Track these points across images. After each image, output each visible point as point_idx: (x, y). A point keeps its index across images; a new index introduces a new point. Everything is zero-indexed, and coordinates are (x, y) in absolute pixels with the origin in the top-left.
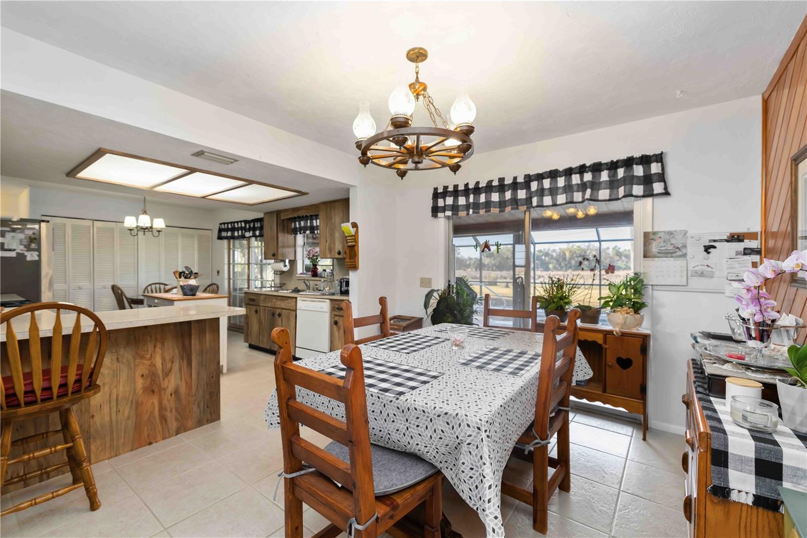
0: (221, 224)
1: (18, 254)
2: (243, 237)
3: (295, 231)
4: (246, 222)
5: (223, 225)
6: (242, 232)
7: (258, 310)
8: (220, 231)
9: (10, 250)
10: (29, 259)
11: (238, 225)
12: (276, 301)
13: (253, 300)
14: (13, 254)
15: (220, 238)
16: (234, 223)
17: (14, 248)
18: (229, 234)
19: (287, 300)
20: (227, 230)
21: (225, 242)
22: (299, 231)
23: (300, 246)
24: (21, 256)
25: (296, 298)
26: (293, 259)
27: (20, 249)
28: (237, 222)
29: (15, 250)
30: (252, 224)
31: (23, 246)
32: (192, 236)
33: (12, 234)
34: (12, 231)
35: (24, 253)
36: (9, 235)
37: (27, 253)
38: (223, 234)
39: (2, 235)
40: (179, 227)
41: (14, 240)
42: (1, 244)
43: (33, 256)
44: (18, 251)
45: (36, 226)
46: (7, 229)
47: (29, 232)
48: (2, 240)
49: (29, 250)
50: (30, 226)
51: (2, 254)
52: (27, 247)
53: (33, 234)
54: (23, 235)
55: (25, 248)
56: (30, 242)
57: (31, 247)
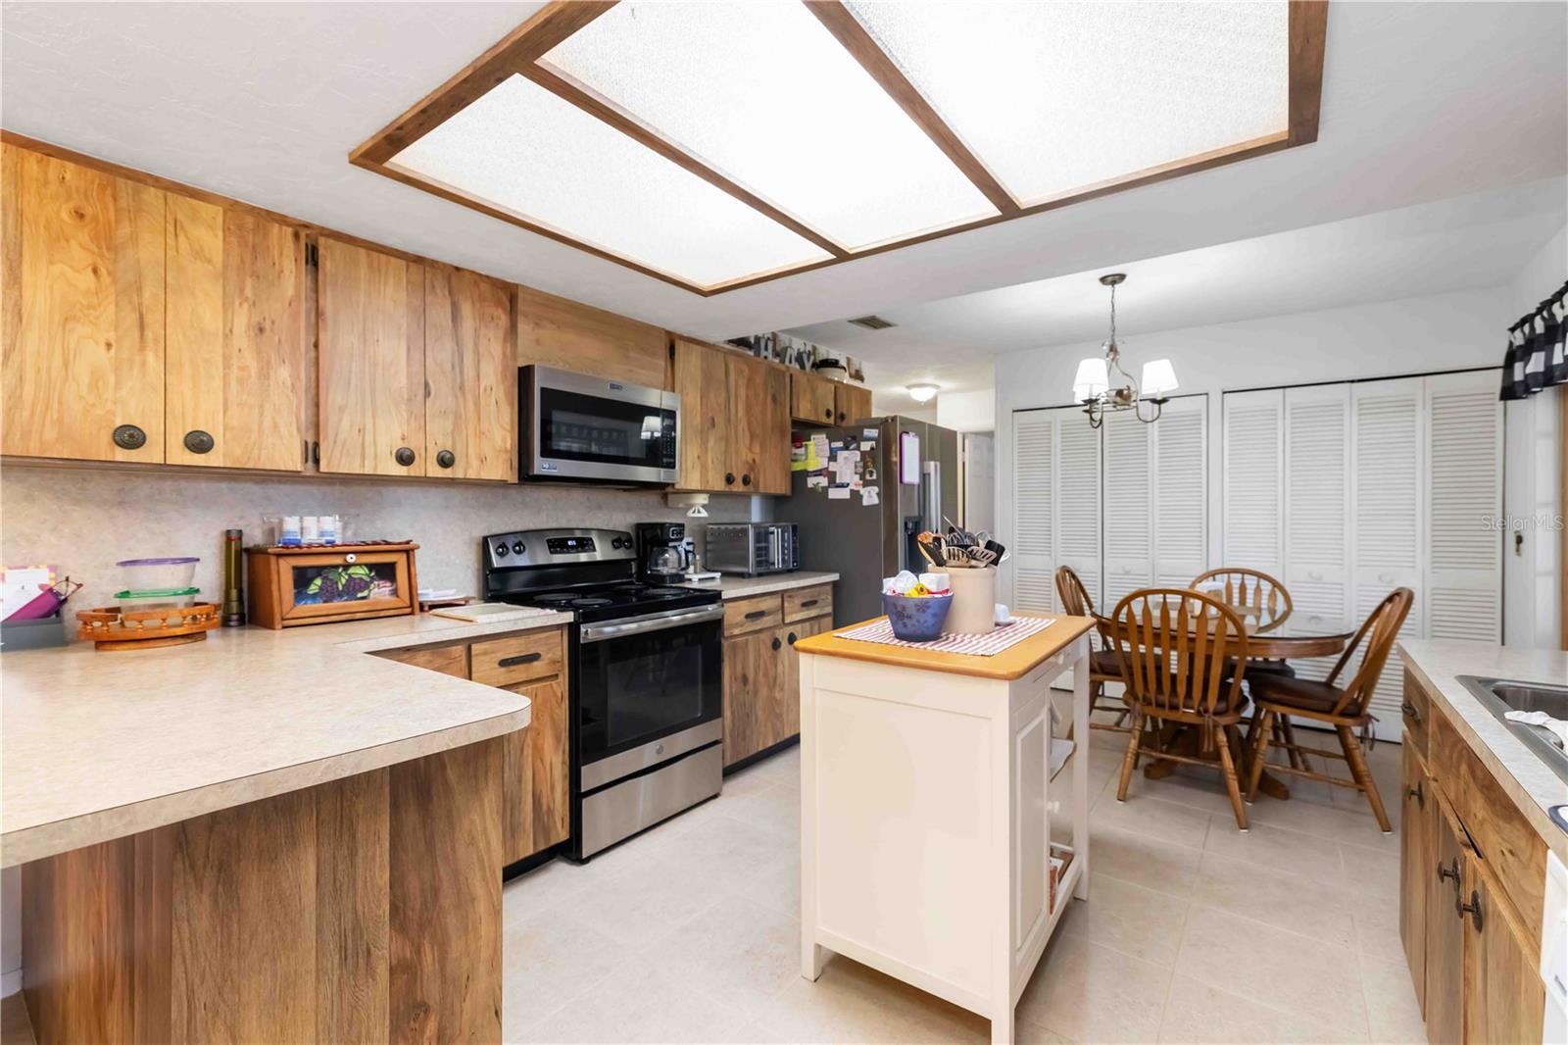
0: (1513, 330)
1: (852, 491)
5: (1517, 332)
8: (1510, 359)
9: (842, 486)
10: (866, 502)
11: (1561, 309)
13: (1415, 718)
14: (844, 494)
15: (1510, 392)
16: (1550, 303)
17: (845, 480)
18: (1536, 363)
19: (1510, 816)
21: (1542, 402)
24: (855, 494)
27: (854, 481)
29: (848, 485)
31: (858, 476)
32: (1409, 405)
33: (845, 453)
34: (846, 448)
35: (858, 491)
36: (842, 455)
37: (863, 491)
38: (1518, 373)
39: (833, 458)
40: (1352, 381)
41: (847, 466)
42: (832, 476)
43: (871, 497)
44: (852, 487)
45: (874, 433)
46: (840, 444)
47: (866, 446)
48: (833, 467)
49: (866, 484)
50: (867, 432)
51: (834, 494)
52: (862, 476)
53: (872, 449)
54: (858, 453)
55: (861, 479)
56: (865, 467)
57: (868, 477)
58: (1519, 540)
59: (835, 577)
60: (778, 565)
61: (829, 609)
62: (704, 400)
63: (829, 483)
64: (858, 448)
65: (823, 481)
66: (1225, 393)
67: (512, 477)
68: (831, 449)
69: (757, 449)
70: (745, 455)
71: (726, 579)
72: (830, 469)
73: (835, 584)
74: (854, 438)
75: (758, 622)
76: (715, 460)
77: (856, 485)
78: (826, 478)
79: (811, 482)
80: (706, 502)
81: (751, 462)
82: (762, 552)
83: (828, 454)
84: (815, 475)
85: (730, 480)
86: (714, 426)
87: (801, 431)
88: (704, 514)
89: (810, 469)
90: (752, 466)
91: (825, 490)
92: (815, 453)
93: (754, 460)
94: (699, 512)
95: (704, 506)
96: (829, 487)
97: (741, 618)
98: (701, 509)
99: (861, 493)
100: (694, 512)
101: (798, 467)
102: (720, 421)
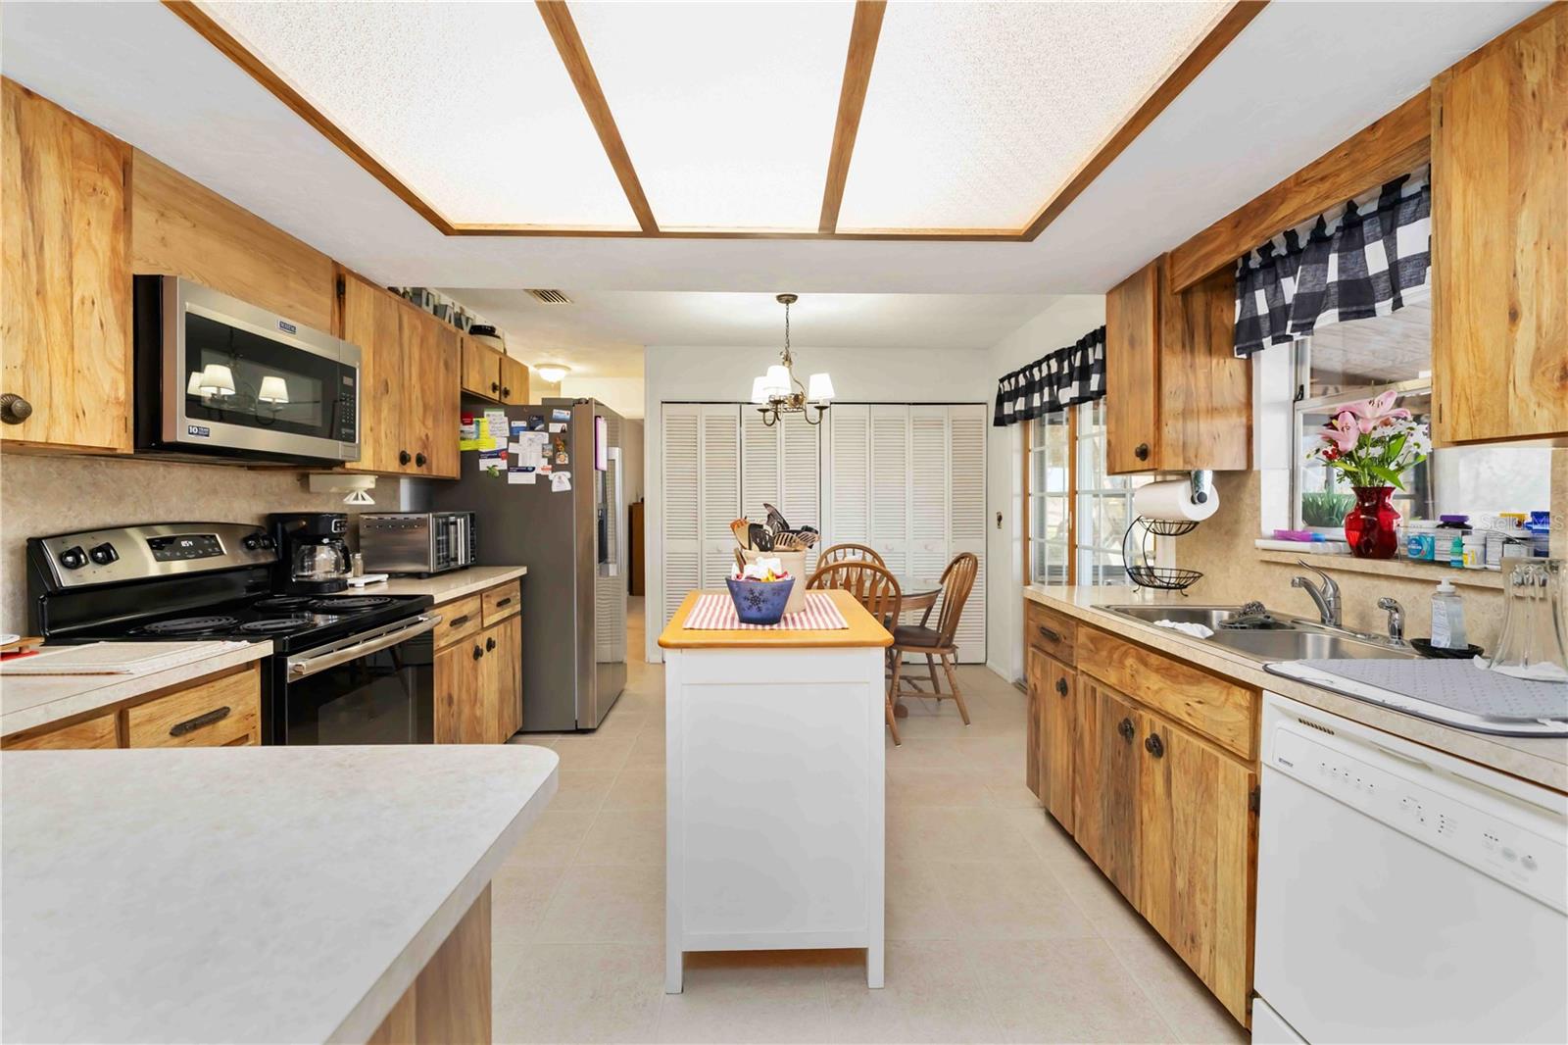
0: (1002, 381)
1: (537, 475)
2: (1055, 406)
3: (1247, 338)
4: (1061, 355)
5: (1006, 383)
6: (1051, 394)
7: (1070, 683)
8: (1001, 399)
9: (526, 470)
10: (555, 488)
11: (1040, 371)
12: (1142, 668)
13: (1053, 637)
14: (529, 479)
15: (1001, 421)
16: (1030, 367)
17: (530, 464)
18: (1021, 404)
19: (1198, 682)
20: (1012, 396)
21: (1015, 429)
22: (1272, 332)
23: (1276, 405)
24: (543, 480)
25: (1256, 691)
26: (1241, 466)
27: (541, 465)
28: (1039, 364)
29: (534, 469)
30: (1079, 354)
31: (546, 460)
32: (939, 424)
33: (530, 434)
34: (531, 428)
35: (547, 476)
36: (525, 436)
37: (553, 476)
38: (1008, 408)
39: (513, 438)
40: (909, 404)
41: (532, 449)
42: (513, 460)
43: (561, 482)
44: (538, 471)
45: (565, 414)
46: (523, 424)
47: (555, 428)
48: (513, 448)
49: (556, 468)
50: (556, 413)
51: (514, 478)
52: (551, 461)
53: (563, 431)
54: (547, 434)
55: (549, 464)
56: (556, 450)
57: (558, 462)
58: (1000, 519)
59: (522, 571)
60: (460, 560)
61: (518, 608)
62: (377, 358)
63: (508, 468)
64: (546, 429)
65: (502, 464)
66: (832, 403)
67: (124, 443)
68: (511, 429)
69: (430, 423)
70: (419, 430)
71: (394, 581)
72: (510, 451)
73: (522, 579)
74: (541, 419)
75: (461, 629)
76: (388, 432)
77: (543, 469)
78: (505, 461)
79: (484, 465)
80: (373, 486)
81: (424, 437)
82: (443, 545)
83: (508, 435)
84: (489, 457)
85: (404, 459)
86: (387, 392)
87: (471, 406)
88: (370, 501)
89: (483, 449)
90: (425, 443)
91: (504, 474)
92: (490, 431)
93: (427, 435)
94: (363, 499)
95: (369, 492)
96: (509, 470)
97: (445, 626)
98: (366, 496)
99: (550, 478)
100: (356, 498)
101: (467, 446)
102: (393, 386)
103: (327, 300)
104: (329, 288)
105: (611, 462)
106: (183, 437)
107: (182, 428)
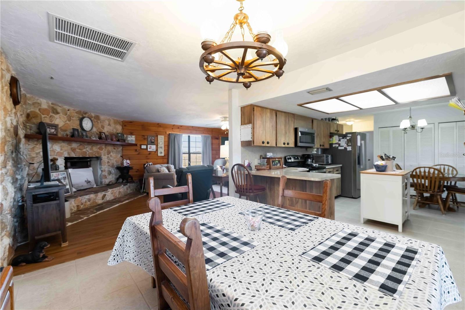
1: (345, 148)
9: (342, 146)
10: (348, 150)
14: (343, 148)
17: (343, 145)
24: (346, 148)
27: (345, 145)
29: (343, 146)
33: (343, 140)
34: (343, 138)
36: (342, 140)
37: (348, 148)
39: (340, 140)
41: (343, 143)
42: (339, 145)
43: (349, 149)
44: (345, 147)
45: (350, 135)
46: (341, 138)
47: (348, 138)
48: (339, 142)
49: (348, 146)
50: (348, 135)
51: (340, 148)
52: (347, 144)
53: (350, 139)
56: (348, 142)
57: (349, 145)
59: (341, 165)
60: (330, 163)
61: (340, 172)
62: (318, 131)
64: (346, 138)
65: (337, 145)
66: (439, 123)
67: (294, 146)
68: (339, 139)
69: (325, 139)
73: (341, 167)
74: (345, 136)
76: (319, 142)
79: (334, 146)
82: (327, 160)
83: (338, 139)
85: (321, 146)
87: (331, 135)
88: (316, 152)
89: (334, 143)
90: (324, 142)
91: (338, 147)
92: (335, 140)
95: (316, 151)
100: (314, 152)
101: (331, 142)
102: (319, 135)
103: (311, 124)
104: (311, 121)
105: (361, 144)
106: (299, 145)
107: (299, 144)
